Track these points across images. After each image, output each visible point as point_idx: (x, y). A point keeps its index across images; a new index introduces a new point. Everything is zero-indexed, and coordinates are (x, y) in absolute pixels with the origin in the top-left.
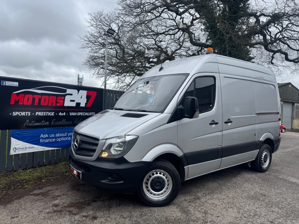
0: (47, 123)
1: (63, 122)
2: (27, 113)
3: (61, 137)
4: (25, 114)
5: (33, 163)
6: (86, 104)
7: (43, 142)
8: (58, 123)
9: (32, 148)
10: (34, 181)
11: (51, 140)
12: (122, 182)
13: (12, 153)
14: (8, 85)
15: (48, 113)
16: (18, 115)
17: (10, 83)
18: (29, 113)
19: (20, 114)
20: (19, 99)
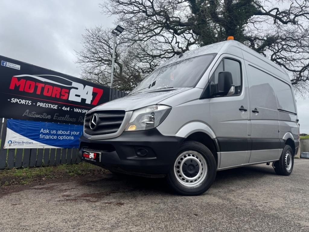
0: (49, 117)
1: (66, 118)
2: (27, 101)
3: (63, 135)
4: (26, 102)
5: (30, 162)
6: (92, 101)
7: (42, 139)
8: (61, 119)
9: (30, 143)
10: (32, 178)
11: (51, 137)
13: (7, 146)
14: (8, 67)
15: (51, 106)
16: (17, 102)
17: (11, 64)
18: (29, 102)
19: (20, 101)
20: (20, 85)
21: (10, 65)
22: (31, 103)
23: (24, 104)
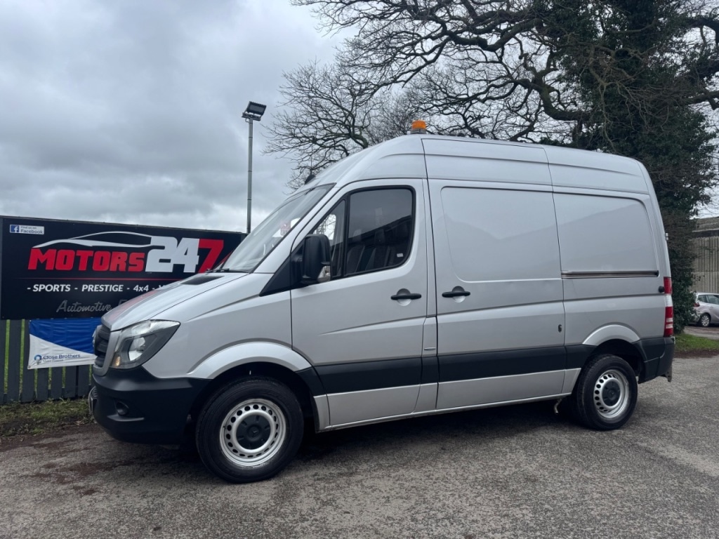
0: (108, 307)
2: (63, 286)
4: (60, 288)
5: (77, 389)
6: (198, 266)
9: (74, 357)
12: (142, 419)
13: (33, 365)
14: (22, 232)
15: (109, 288)
16: (43, 290)
17: (27, 228)
18: (67, 287)
19: (49, 288)
20: (46, 260)
21: (25, 229)
22: (69, 289)
23: (58, 291)
